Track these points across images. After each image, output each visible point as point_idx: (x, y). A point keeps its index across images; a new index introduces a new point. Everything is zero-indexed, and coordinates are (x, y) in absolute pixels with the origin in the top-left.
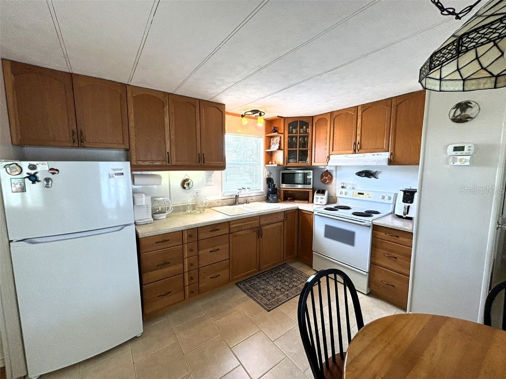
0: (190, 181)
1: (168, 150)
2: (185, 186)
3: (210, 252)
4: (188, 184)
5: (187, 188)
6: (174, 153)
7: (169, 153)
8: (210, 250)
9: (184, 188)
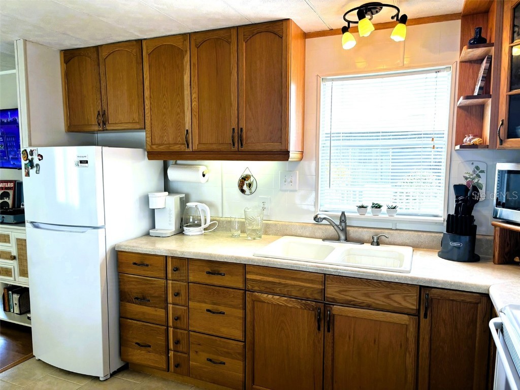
0: (252, 179)
1: (188, 127)
2: (245, 188)
3: (208, 310)
4: (250, 185)
5: (248, 191)
6: (196, 131)
7: (190, 131)
8: (210, 307)
9: (243, 191)
